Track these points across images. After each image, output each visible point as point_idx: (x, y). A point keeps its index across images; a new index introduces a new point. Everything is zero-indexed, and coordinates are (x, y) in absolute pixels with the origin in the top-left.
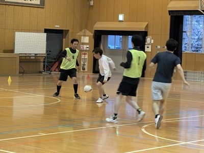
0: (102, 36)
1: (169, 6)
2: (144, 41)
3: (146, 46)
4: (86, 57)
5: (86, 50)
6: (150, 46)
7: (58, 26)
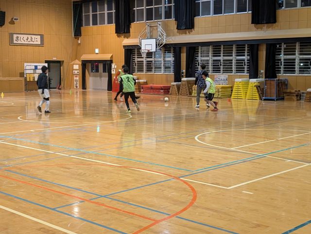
0: (87, 64)
1: (123, 42)
2: (111, 66)
3: (112, 70)
4: (78, 78)
5: (77, 74)
6: (114, 70)
7: (56, 58)
